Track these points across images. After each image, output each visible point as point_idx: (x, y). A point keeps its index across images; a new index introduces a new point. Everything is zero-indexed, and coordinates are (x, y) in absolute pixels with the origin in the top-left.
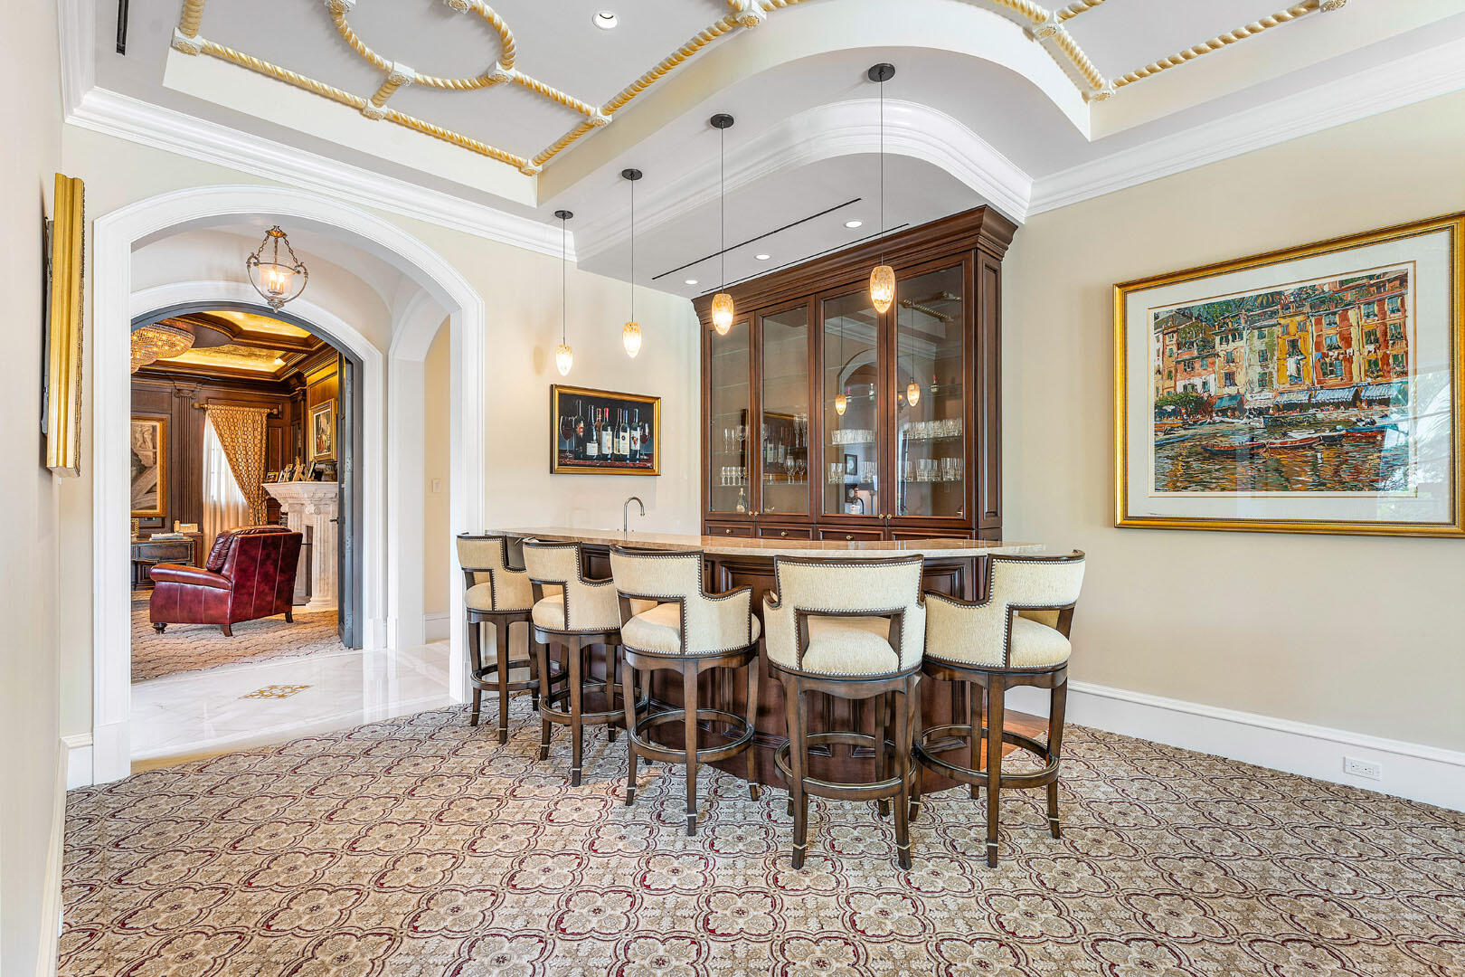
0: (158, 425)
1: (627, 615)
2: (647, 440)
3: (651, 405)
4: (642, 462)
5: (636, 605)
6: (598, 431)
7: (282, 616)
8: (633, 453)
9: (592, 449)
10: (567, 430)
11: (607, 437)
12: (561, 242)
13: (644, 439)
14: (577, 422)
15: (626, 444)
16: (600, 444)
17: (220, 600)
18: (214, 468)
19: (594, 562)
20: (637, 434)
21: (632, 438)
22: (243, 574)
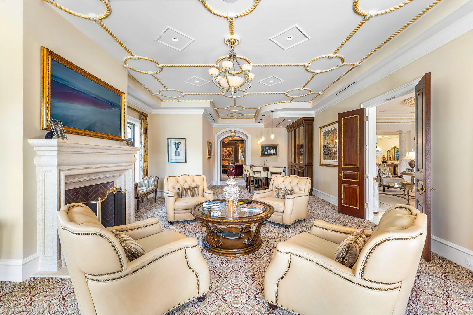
0: (233, 148)
1: (254, 174)
2: (276, 151)
3: (277, 146)
4: (276, 154)
5: (255, 172)
6: (267, 150)
7: (241, 176)
8: (273, 153)
9: (266, 153)
10: (262, 151)
11: (269, 151)
12: (262, 125)
13: (275, 151)
14: (264, 149)
15: (272, 152)
16: (268, 152)
17: (234, 173)
18: (240, 154)
19: (266, 169)
20: (274, 150)
21: (273, 151)
22: (236, 169)
